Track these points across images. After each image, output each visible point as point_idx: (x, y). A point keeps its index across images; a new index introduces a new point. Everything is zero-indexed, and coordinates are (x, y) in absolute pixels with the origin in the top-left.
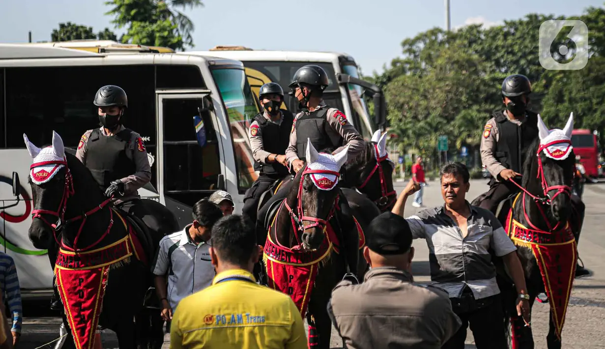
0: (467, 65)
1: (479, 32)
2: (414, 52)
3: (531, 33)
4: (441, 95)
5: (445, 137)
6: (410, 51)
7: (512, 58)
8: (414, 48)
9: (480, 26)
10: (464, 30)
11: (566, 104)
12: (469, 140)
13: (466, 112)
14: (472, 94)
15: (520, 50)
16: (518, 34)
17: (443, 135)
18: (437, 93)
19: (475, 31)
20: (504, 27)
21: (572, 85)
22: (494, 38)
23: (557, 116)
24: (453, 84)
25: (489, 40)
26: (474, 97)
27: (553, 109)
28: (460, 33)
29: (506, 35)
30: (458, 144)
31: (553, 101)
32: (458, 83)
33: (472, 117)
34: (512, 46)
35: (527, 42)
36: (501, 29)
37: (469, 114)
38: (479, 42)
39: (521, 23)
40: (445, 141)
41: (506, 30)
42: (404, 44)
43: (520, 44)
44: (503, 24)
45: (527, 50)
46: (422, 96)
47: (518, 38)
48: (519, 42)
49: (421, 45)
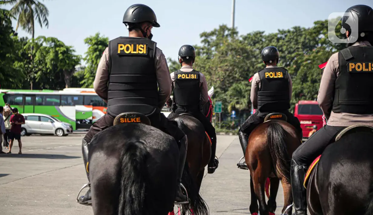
0: (241, 52)
1: (261, 36)
2: (208, 42)
3: (295, 38)
4: (221, 73)
5: (220, 103)
6: (205, 41)
7: (281, 55)
8: (209, 39)
9: (263, 33)
10: (252, 35)
11: (309, 83)
12: (238, 106)
13: (236, 86)
14: (244, 73)
15: (287, 49)
16: (287, 39)
17: (219, 101)
18: (218, 70)
19: (259, 35)
20: (278, 34)
21: (314, 69)
22: (270, 41)
23: (302, 91)
24: (231, 65)
25: (267, 42)
26: (245, 76)
27: (299, 86)
28: (249, 36)
29: (278, 40)
30: (229, 108)
31: (300, 81)
32: (234, 65)
33: (240, 89)
34: (281, 46)
35: (292, 45)
36: (276, 35)
37: (238, 87)
38: (261, 42)
39: (289, 32)
40: (220, 105)
41: (279, 36)
42: (202, 36)
43: (287, 46)
44: (277, 32)
45: (292, 50)
46: (207, 72)
47: (287, 42)
48: (286, 44)
49: (214, 38)
